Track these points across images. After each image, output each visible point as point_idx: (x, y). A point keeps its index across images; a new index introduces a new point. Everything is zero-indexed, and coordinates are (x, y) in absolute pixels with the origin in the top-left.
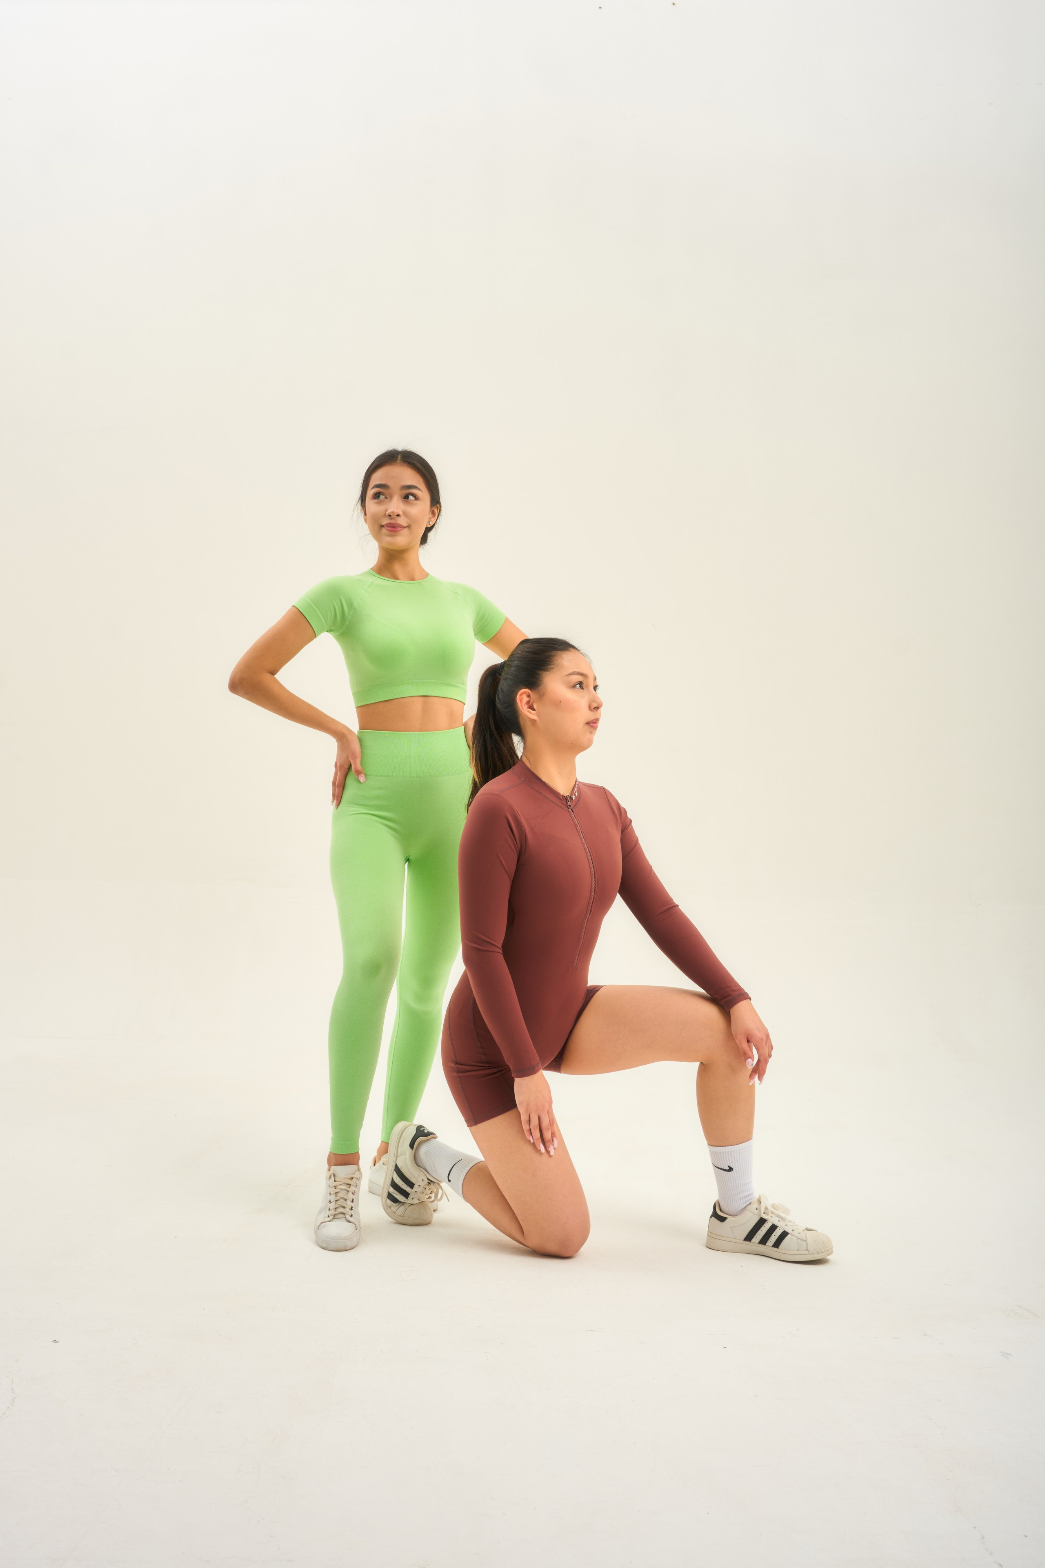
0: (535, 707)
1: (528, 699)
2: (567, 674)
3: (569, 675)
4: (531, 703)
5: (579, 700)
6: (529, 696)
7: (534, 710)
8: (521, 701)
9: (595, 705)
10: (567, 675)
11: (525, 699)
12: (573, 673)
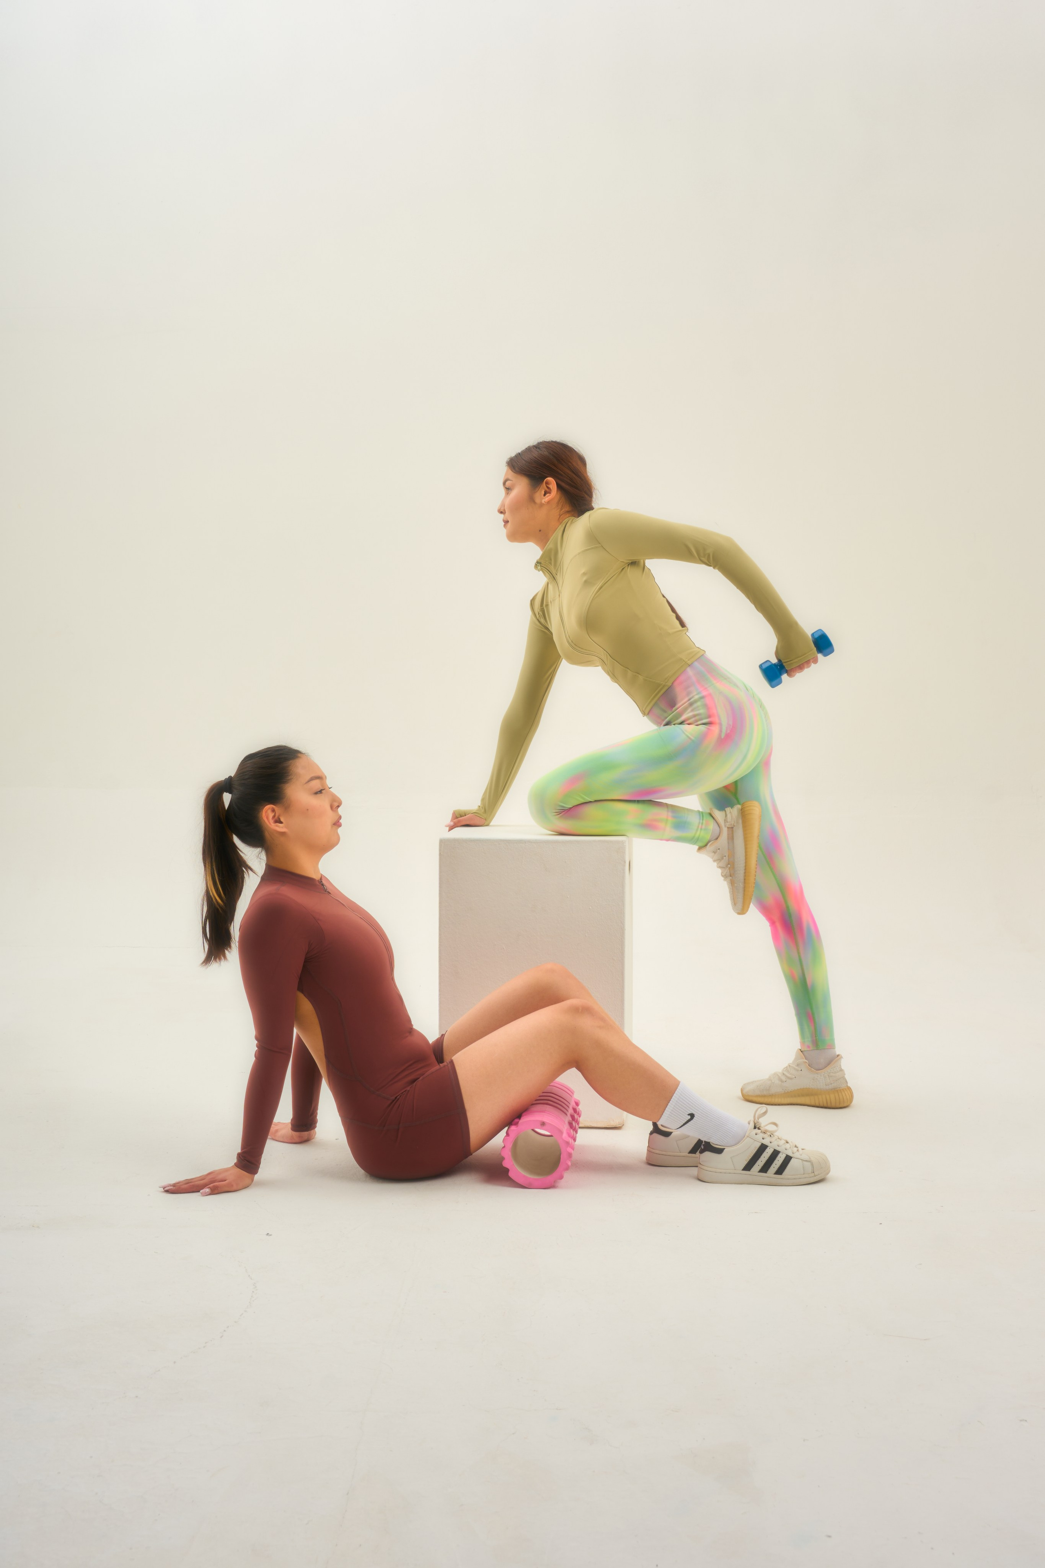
0: (282, 820)
1: (273, 814)
2: (306, 781)
3: (309, 781)
4: (276, 817)
5: (322, 803)
6: (273, 811)
7: (281, 823)
8: (267, 818)
9: (336, 804)
10: (306, 783)
11: (271, 815)
12: (312, 779)
